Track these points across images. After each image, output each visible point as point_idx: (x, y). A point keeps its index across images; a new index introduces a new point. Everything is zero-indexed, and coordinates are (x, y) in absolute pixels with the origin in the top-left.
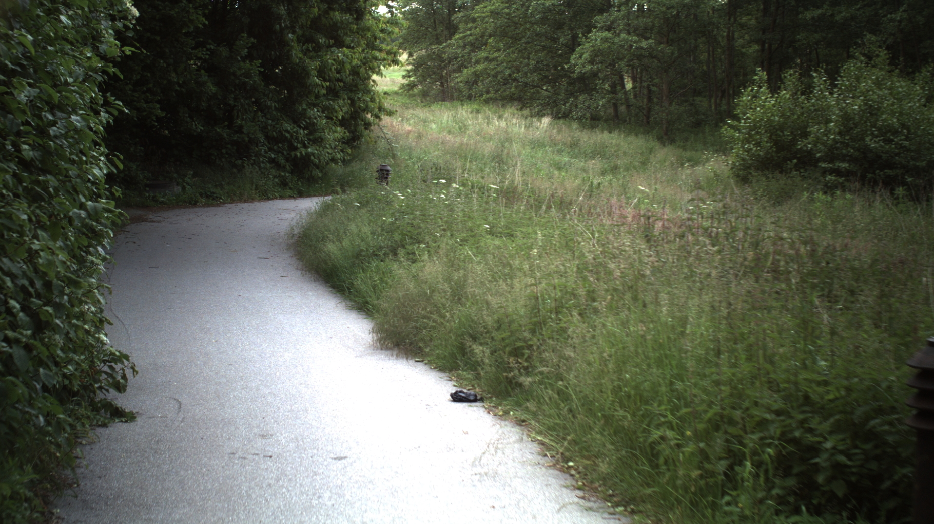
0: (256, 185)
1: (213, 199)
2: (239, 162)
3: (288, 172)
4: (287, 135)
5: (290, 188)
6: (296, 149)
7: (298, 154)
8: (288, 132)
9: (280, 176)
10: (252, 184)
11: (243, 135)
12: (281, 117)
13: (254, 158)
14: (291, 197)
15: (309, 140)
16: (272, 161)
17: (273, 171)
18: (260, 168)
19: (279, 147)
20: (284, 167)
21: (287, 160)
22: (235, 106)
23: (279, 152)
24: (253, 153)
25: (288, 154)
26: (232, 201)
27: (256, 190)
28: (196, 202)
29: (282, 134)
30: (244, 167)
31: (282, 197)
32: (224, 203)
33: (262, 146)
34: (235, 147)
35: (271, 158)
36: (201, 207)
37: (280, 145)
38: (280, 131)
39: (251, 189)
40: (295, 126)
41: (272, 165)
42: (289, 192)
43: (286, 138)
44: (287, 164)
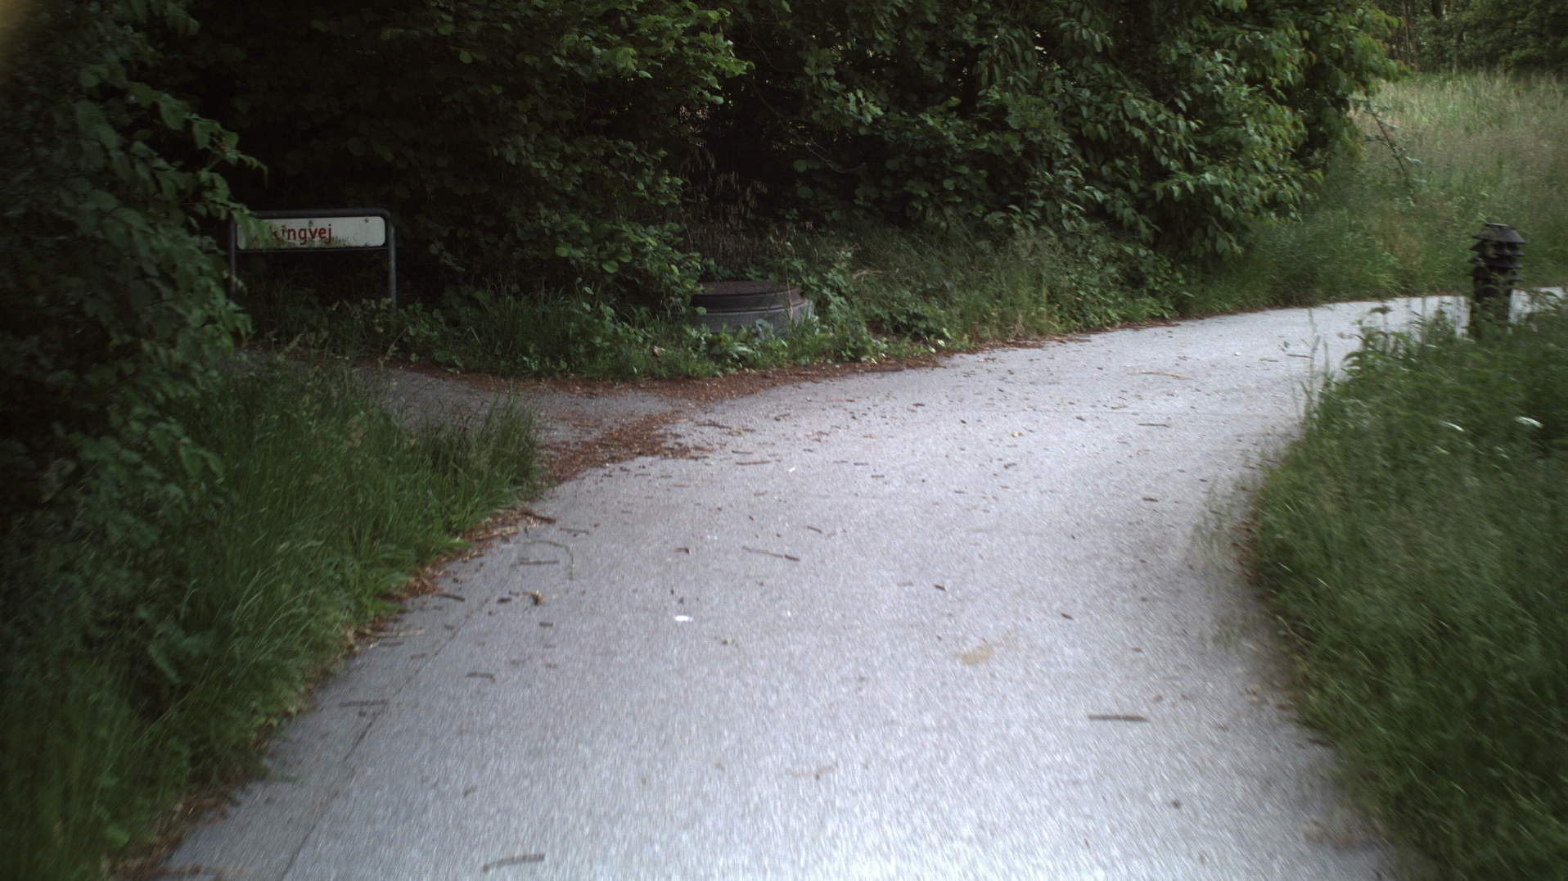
0: (1051, 290)
1: (916, 338)
2: (996, 218)
3: (1148, 245)
4: (1138, 133)
5: (1152, 293)
6: (1165, 174)
7: (1175, 188)
8: (1141, 124)
9: (1120, 257)
10: (1039, 289)
11: (1008, 136)
12: (1118, 78)
13: (1040, 203)
14: (1157, 320)
15: (1202, 148)
16: (1096, 212)
17: (1101, 244)
18: (1060, 232)
19: (1115, 169)
20: (1133, 229)
21: (1140, 207)
22: (981, 47)
23: (1115, 184)
24: (1040, 189)
25: (1141, 190)
26: (977, 344)
27: (1050, 302)
28: (858, 353)
29: (1123, 130)
30: (1011, 232)
31: (1130, 321)
32: (949, 352)
33: (1067, 167)
34: (983, 172)
35: (1093, 202)
36: (873, 369)
37: (1120, 163)
38: (1116, 122)
39: (1037, 301)
40: (1161, 106)
41: (1096, 226)
42: (1148, 304)
43: (1137, 140)
44: (1140, 218)
